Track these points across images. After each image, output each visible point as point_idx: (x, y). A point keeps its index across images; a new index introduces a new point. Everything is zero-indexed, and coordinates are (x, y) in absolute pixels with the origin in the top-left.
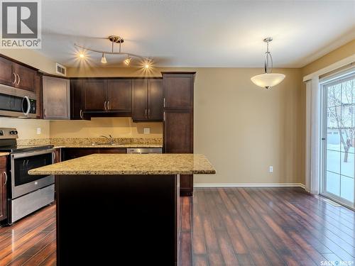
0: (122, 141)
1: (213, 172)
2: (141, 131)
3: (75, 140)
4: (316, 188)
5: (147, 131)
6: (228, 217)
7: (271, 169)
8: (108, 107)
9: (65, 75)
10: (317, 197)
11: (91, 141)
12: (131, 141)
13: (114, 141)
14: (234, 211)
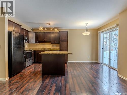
0: (48, 49)
1: (72, 54)
2: (53, 46)
3: (35, 49)
4: (101, 61)
5: (55, 46)
6: (76, 68)
7: (89, 57)
8: (45, 40)
9: (33, 31)
10: (101, 64)
11: (40, 49)
12: (51, 49)
13: (46, 49)
14: (78, 66)
